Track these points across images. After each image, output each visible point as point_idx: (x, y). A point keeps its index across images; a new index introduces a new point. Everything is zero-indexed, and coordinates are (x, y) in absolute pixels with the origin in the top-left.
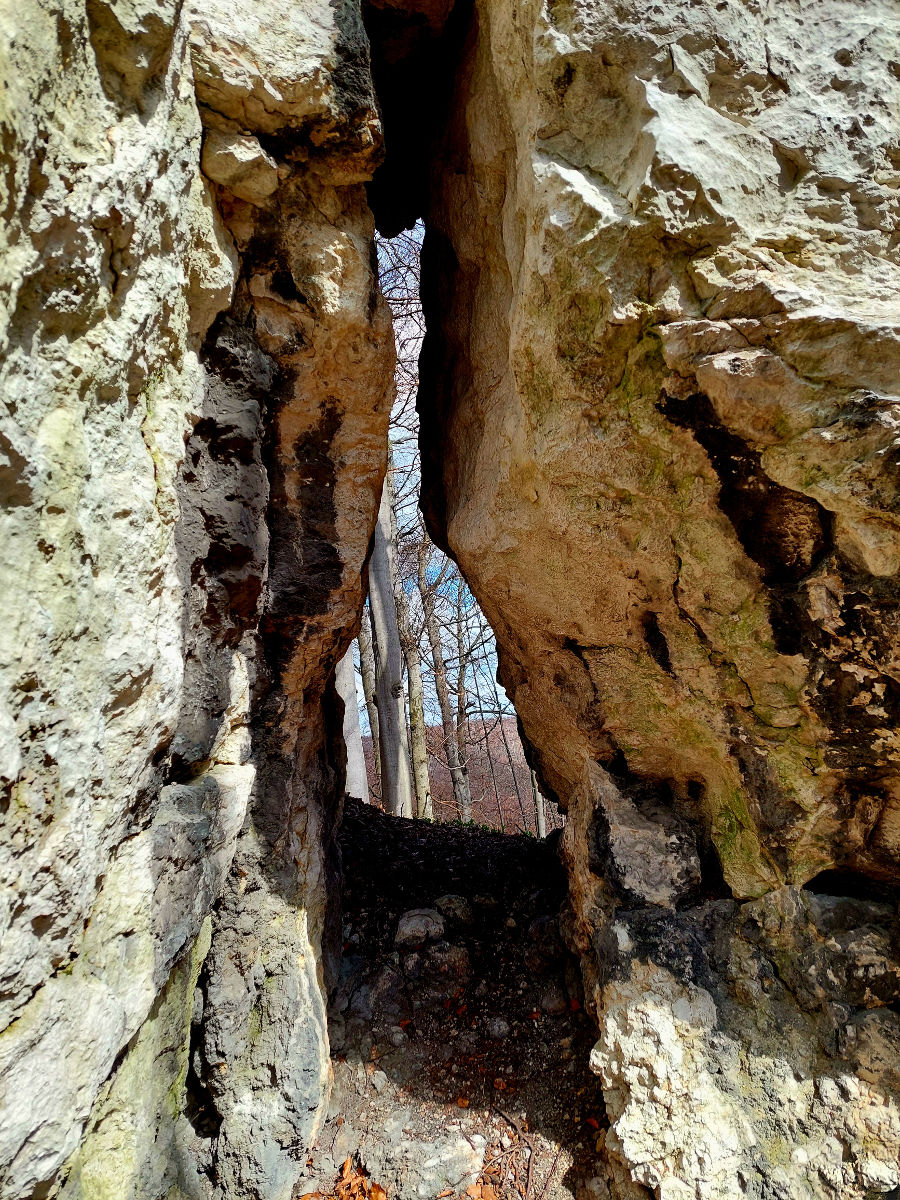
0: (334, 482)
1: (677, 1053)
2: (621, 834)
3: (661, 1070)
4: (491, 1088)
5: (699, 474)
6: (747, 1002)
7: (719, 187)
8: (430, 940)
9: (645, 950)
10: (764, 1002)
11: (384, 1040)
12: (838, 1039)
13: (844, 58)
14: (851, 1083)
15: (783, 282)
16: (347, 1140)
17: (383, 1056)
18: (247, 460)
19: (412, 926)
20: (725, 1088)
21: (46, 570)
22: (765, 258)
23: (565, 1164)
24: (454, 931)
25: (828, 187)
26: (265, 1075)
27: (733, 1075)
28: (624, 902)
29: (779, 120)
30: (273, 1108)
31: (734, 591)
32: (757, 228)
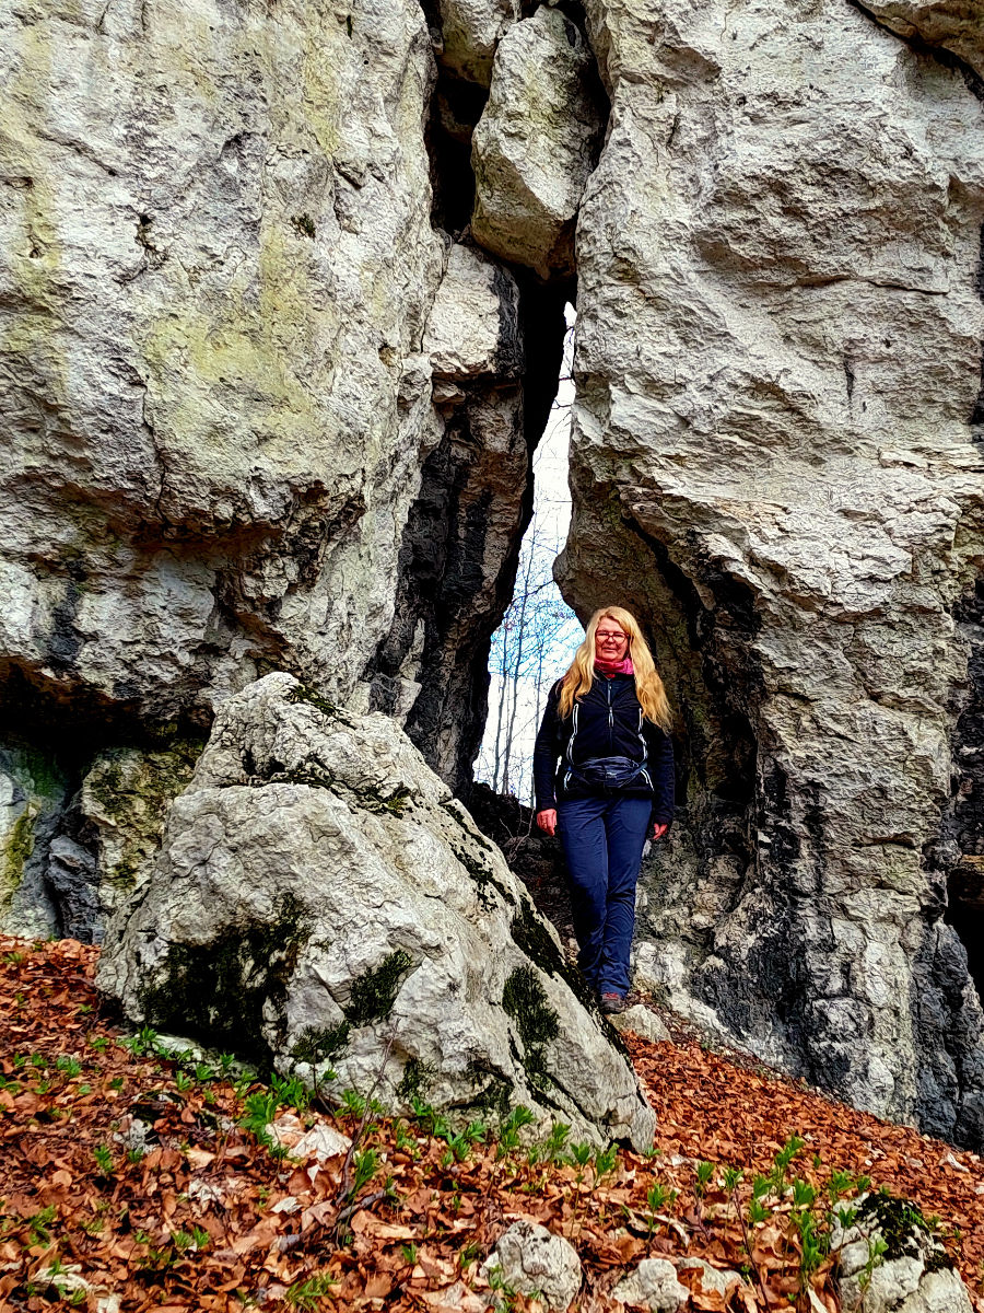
0: (486, 531)
5: (647, 552)
7: (640, 434)
12: (705, 864)
13: (711, 378)
14: (702, 883)
15: (664, 476)
18: (437, 518)
21: (359, 563)
22: (663, 463)
25: (697, 433)
29: (679, 403)
32: (663, 450)
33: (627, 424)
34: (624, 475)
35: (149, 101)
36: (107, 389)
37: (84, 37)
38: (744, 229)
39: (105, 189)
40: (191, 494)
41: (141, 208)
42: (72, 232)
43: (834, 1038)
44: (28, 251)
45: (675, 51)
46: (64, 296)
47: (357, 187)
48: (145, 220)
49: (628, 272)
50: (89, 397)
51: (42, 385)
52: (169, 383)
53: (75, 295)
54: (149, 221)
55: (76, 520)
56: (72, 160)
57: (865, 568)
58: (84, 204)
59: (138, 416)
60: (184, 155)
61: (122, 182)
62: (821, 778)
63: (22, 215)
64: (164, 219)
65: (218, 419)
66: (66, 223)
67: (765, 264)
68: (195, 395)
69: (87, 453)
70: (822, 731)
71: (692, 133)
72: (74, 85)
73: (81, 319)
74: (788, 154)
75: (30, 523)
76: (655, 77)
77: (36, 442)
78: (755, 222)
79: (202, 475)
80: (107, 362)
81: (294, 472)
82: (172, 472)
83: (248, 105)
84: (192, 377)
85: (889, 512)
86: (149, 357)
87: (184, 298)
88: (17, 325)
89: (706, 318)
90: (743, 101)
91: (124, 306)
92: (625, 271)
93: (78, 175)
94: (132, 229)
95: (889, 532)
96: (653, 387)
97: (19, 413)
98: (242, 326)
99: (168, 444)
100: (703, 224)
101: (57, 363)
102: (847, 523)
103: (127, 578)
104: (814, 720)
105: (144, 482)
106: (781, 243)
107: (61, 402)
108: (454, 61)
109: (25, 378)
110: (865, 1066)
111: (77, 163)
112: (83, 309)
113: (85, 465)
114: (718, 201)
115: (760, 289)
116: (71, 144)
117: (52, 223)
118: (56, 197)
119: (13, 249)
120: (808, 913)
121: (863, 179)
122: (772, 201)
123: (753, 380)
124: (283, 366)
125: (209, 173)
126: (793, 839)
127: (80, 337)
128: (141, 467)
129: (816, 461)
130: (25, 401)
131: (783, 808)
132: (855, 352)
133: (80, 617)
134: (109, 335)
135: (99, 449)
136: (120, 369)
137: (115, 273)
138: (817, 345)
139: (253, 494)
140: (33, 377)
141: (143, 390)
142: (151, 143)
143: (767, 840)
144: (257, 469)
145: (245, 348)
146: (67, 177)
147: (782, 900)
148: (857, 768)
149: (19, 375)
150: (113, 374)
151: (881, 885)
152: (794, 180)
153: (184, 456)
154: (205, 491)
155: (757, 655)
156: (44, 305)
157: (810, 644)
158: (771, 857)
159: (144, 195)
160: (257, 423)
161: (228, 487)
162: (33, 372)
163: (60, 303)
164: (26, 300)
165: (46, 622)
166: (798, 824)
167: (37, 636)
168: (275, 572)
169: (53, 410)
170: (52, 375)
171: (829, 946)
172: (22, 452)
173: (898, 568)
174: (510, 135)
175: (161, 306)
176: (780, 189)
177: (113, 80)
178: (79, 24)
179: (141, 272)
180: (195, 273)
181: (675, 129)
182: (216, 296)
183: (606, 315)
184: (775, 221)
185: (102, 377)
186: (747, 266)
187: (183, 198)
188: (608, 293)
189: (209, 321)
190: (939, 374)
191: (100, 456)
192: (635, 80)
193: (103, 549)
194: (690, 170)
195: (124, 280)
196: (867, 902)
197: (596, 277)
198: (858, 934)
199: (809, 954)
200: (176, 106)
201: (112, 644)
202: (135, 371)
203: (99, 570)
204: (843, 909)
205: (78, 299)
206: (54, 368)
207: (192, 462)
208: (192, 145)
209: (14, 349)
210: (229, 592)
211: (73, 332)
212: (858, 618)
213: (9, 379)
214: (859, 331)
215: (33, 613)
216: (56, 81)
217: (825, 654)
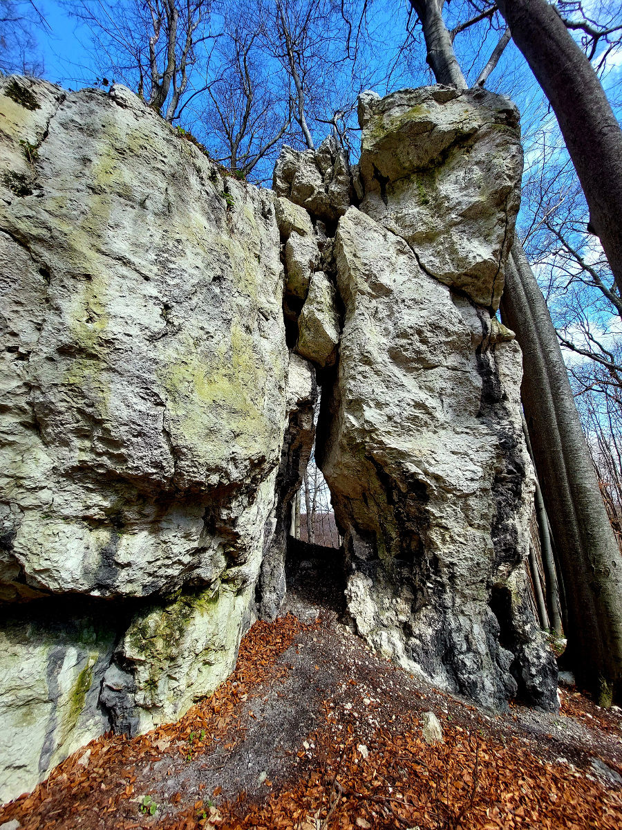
1: (363, 591)
2: (355, 543)
3: (359, 594)
4: (321, 602)
5: (374, 468)
6: (379, 582)
7: (375, 423)
8: (309, 568)
9: (358, 569)
10: (383, 582)
11: (297, 589)
12: (397, 590)
13: (399, 402)
14: (398, 600)
15: (385, 440)
16: (288, 608)
17: (297, 592)
19: (304, 564)
20: (373, 600)
22: (384, 434)
23: (337, 616)
24: (314, 567)
25: (395, 422)
26: (273, 589)
27: (374, 597)
28: (355, 558)
29: (387, 410)
30: (274, 596)
31: (380, 491)
32: (383, 429)
33: (371, 419)
34: (368, 439)
35: (171, 245)
36: (138, 408)
37: (132, 207)
38: (408, 347)
39: (142, 287)
40: (194, 472)
41: (165, 299)
42: (117, 307)
43: (470, 673)
44: (85, 319)
45: (376, 284)
46: (109, 347)
47: (267, 320)
48: (167, 307)
49: (367, 361)
50: (125, 413)
51: (92, 405)
52: (181, 404)
53: (117, 347)
54: (170, 308)
55: (117, 492)
56: (120, 268)
57: (469, 475)
58: (126, 294)
59: (160, 425)
60: (191, 276)
61: (152, 284)
62: (455, 561)
63: (82, 297)
64: (178, 308)
65: (212, 425)
66: (113, 303)
67: (414, 360)
68: (199, 411)
69: (123, 450)
70: (453, 541)
71: (383, 313)
72: (124, 228)
73: (121, 362)
74: (422, 320)
75: (83, 496)
76: (369, 293)
77: (87, 444)
78: (411, 344)
79: (201, 461)
80: (138, 390)
81: (253, 453)
82: (182, 460)
83: (224, 266)
84: (196, 400)
85: (470, 452)
86: (168, 387)
87: (191, 353)
88: (75, 367)
89: (395, 379)
90: (403, 301)
91: (152, 355)
92: (366, 361)
93: (123, 277)
94: (158, 310)
95: (471, 460)
96: (379, 405)
97: (74, 425)
98: (223, 371)
99: (180, 442)
100: (392, 345)
101: (103, 391)
102: (455, 457)
103: (152, 522)
104: (451, 537)
105: (162, 468)
106: (418, 352)
107: (104, 417)
108: (292, 287)
109: (80, 402)
110: (483, 684)
111: (123, 270)
112: (123, 356)
113: (122, 459)
114: (398, 336)
115: (410, 370)
116: (120, 259)
117: (103, 302)
118: (107, 288)
119: (73, 316)
120: (450, 616)
121: (446, 329)
122: (416, 336)
123: (415, 402)
124: (245, 394)
125: (204, 290)
126: (443, 585)
127: (120, 374)
128: (161, 458)
129: (435, 432)
130: (79, 417)
131: (437, 572)
132: (443, 392)
133: (119, 553)
134: (140, 372)
135: (131, 448)
136: (148, 395)
137: (146, 334)
138: (431, 390)
139: (231, 467)
140: (86, 400)
141: (163, 408)
142: (171, 266)
143: (431, 586)
144: (233, 453)
145: (224, 384)
146: (116, 278)
147: (440, 611)
148: (469, 556)
149: (75, 399)
150: (142, 398)
151: (474, 600)
152: (424, 329)
153: (190, 449)
154: (203, 470)
155: (428, 511)
156: (94, 352)
157: (450, 507)
158: (434, 593)
159: (167, 293)
160: (234, 426)
161: (217, 466)
162: (84, 397)
163: (106, 352)
164: (81, 351)
165: (94, 559)
166: (445, 579)
167: (86, 572)
168: (237, 504)
169: (99, 423)
170: (98, 399)
171: (459, 629)
172: (78, 451)
173: (480, 474)
174: (319, 310)
175: (176, 356)
176: (420, 332)
177: (149, 229)
178: (130, 200)
179: (163, 335)
180: (197, 342)
181: (376, 312)
182: (209, 354)
183: (359, 377)
184: (418, 344)
185: (135, 400)
186: (408, 360)
187: (190, 298)
188: (361, 369)
189: (206, 368)
190: (469, 400)
191: (132, 452)
192: (363, 293)
193: (135, 508)
194: (383, 326)
195: (153, 339)
196: (469, 608)
197: (354, 363)
198: (468, 622)
199: (453, 634)
200: (187, 251)
201: (141, 566)
202: (158, 396)
203: (132, 521)
204: (462, 612)
205: (119, 349)
206: (101, 394)
207: (195, 453)
208: (196, 272)
209: (71, 382)
210: (212, 516)
211: (114, 371)
212: (467, 496)
213: (68, 402)
214: (444, 385)
215: (85, 556)
216: (112, 224)
217: (454, 510)
